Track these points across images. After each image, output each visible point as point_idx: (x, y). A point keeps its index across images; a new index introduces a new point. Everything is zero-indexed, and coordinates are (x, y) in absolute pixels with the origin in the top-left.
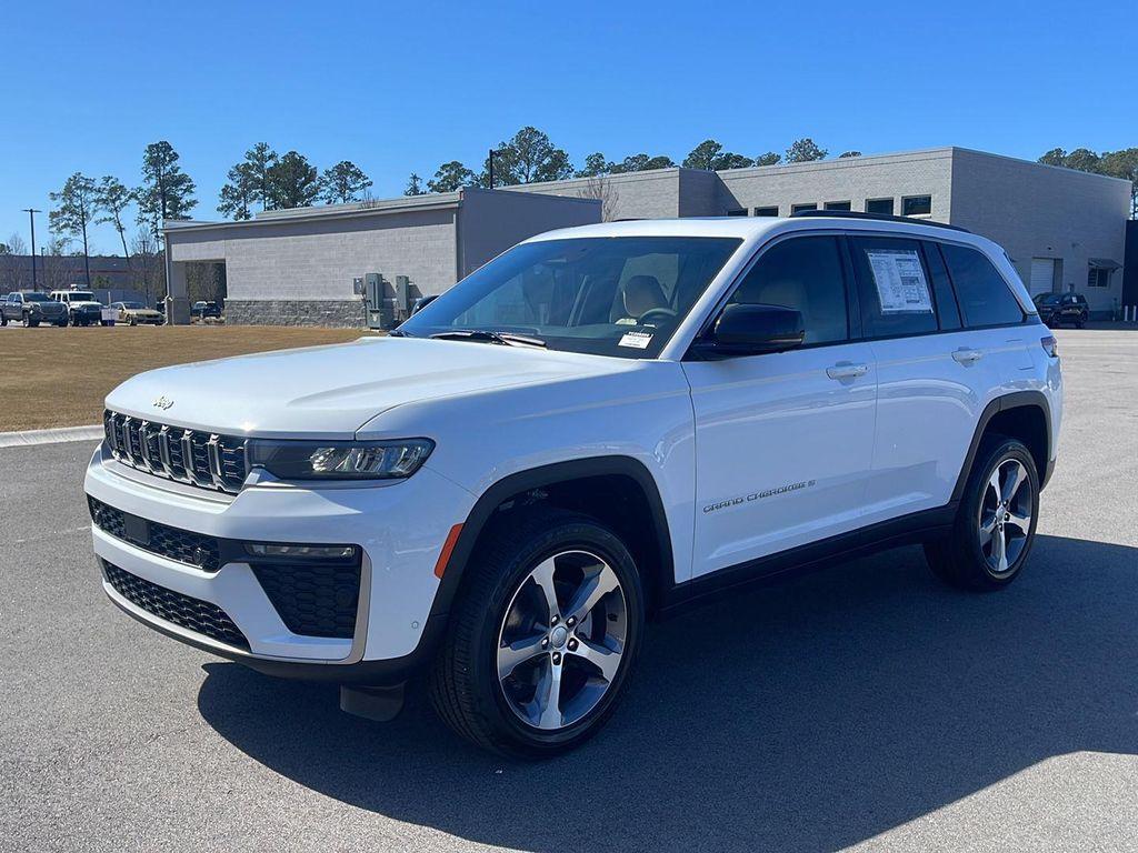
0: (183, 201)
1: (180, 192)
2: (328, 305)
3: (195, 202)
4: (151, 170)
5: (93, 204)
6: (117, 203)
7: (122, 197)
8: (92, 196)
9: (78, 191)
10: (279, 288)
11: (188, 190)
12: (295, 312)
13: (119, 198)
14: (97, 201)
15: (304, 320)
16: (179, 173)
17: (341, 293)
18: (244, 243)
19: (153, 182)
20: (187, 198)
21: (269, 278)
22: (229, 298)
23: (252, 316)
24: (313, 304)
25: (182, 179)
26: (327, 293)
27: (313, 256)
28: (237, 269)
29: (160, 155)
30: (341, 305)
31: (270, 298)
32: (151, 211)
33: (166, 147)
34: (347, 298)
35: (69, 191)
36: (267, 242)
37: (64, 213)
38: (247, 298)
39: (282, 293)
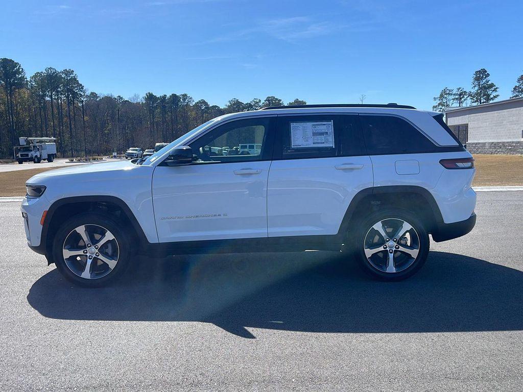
0: (492, 96)
1: (491, 92)
2: (510, 144)
3: (498, 96)
4: (476, 83)
5: (452, 101)
6: (463, 99)
7: (465, 96)
8: (452, 97)
9: (446, 96)
10: (489, 136)
11: (495, 90)
12: (495, 148)
13: (464, 97)
14: (454, 99)
15: (499, 152)
16: (490, 83)
17: (516, 138)
18: (476, 116)
19: (476, 88)
20: (494, 94)
21: (485, 132)
22: (469, 142)
23: (477, 150)
24: (503, 143)
25: (492, 85)
26: (510, 138)
27: (505, 120)
28: (473, 128)
29: (481, 75)
30: (516, 144)
31: (485, 142)
32: (476, 102)
33: (483, 72)
34: (519, 140)
35: (442, 96)
36: (486, 115)
37: (439, 106)
38: (476, 142)
39: (490, 139)
